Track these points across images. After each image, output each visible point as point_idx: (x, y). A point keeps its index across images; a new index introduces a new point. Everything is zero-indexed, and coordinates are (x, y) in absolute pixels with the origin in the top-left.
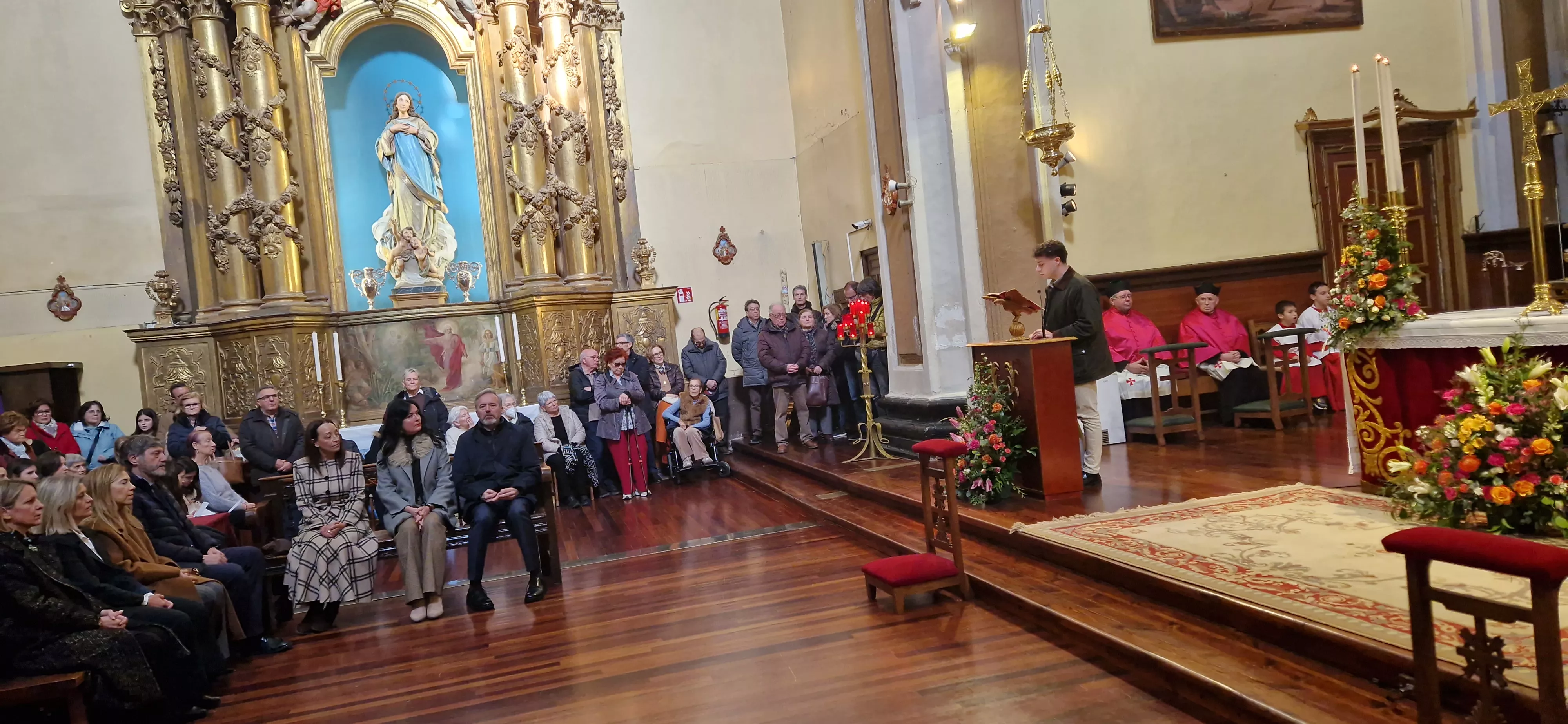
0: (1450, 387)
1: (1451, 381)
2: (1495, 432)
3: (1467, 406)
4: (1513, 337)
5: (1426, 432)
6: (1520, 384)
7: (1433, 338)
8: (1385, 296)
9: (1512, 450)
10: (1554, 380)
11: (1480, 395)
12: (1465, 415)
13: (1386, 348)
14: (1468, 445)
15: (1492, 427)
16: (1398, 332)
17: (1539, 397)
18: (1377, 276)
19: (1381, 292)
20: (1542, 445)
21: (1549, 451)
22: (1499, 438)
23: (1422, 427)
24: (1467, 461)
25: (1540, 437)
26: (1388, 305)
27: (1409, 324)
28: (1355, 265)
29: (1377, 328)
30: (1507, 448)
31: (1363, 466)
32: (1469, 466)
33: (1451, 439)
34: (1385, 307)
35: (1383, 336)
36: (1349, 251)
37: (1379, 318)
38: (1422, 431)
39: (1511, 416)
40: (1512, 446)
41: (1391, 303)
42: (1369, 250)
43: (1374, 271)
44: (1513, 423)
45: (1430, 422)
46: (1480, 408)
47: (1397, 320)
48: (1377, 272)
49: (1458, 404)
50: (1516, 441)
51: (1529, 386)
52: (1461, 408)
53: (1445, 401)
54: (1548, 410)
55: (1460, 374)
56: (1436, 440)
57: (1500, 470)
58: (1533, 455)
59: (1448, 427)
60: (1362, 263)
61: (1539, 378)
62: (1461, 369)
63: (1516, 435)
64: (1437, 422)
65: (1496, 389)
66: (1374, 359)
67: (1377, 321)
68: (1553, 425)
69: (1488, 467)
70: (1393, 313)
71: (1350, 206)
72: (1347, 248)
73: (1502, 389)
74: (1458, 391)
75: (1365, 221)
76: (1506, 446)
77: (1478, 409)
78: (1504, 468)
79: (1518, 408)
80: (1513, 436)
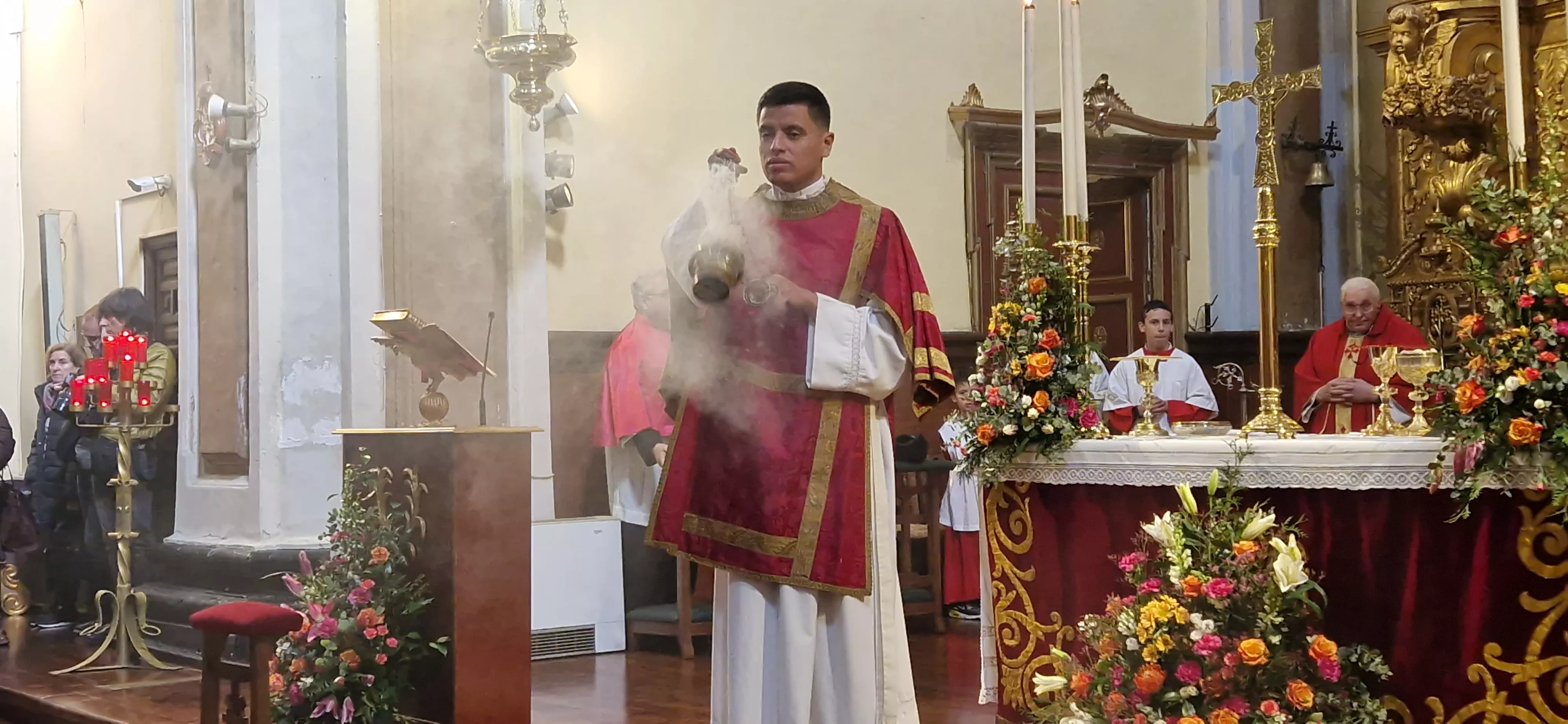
0: (1131, 549)
1: (1135, 541)
2: (1190, 626)
3: (1153, 582)
4: (1225, 471)
5: (1092, 624)
6: (1230, 549)
7: (1115, 468)
8: (1050, 393)
9: (1210, 656)
10: (1275, 542)
11: (1174, 564)
12: (1149, 596)
13: (1047, 482)
14: (1150, 645)
15: (1185, 617)
16: (1065, 455)
17: (1254, 570)
18: (1039, 356)
19: (1044, 385)
20: (1253, 649)
21: (1263, 660)
22: (1195, 636)
23: (1087, 617)
24: (1147, 674)
25: (1251, 636)
26: (1053, 408)
27: (1081, 444)
28: (1008, 336)
29: (1035, 447)
30: (1204, 653)
31: (1001, 688)
32: (1149, 684)
33: (1127, 637)
34: (1048, 411)
35: (1042, 460)
36: (1001, 311)
37: (1038, 428)
38: (1087, 624)
39: (1213, 599)
40: (1210, 648)
41: (1057, 405)
42: (1031, 313)
43: (1035, 348)
44: (1216, 611)
45: (1099, 609)
46: (1173, 585)
47: (1064, 433)
48: (1042, 350)
49: (1142, 580)
50: (1217, 641)
51: (1241, 551)
52: (1145, 585)
53: (1122, 573)
54: (1264, 590)
55: (1146, 527)
56: (1106, 638)
57: (1192, 691)
58: (1240, 665)
59: (1123, 616)
60: (1018, 334)
61: (1257, 540)
62: (1150, 521)
63: (1219, 631)
64: (1109, 607)
65: (1194, 555)
66: (1027, 500)
67: (1035, 433)
68: (1271, 617)
69: (1177, 686)
70: (1057, 422)
71: (1008, 234)
72: (999, 305)
73: (1204, 557)
74: (1142, 556)
75: (1027, 262)
76: (1203, 649)
77: (1168, 588)
78: (1198, 687)
79: (1223, 586)
80: (1214, 634)
